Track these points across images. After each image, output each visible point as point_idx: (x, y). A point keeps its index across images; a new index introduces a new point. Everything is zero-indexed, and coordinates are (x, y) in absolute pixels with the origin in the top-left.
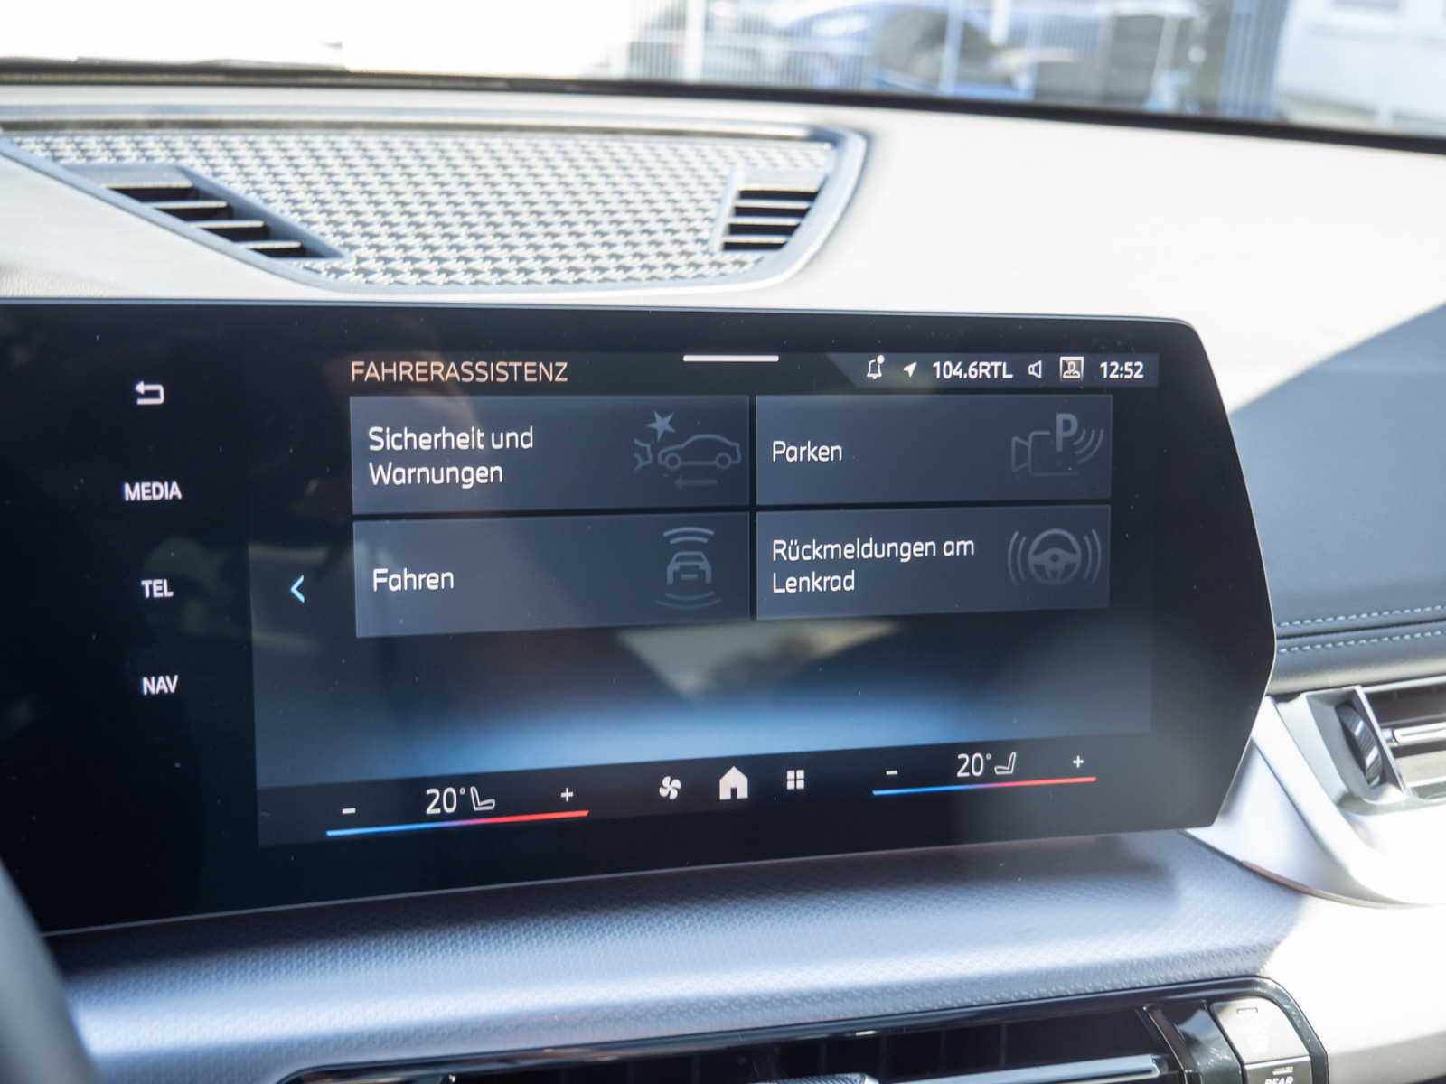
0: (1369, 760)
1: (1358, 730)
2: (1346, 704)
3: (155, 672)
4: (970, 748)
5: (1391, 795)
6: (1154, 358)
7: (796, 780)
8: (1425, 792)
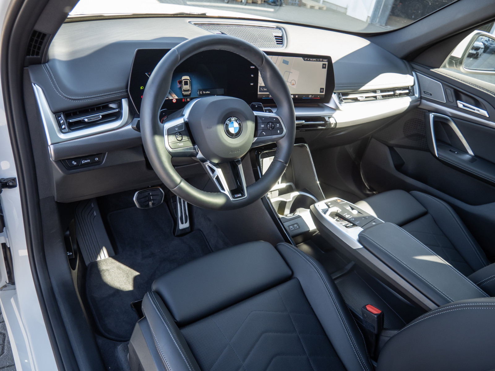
0: (341, 99)
1: (340, 96)
2: (339, 94)
3: (252, 83)
4: (310, 95)
5: (343, 103)
6: (327, 59)
7: (297, 96)
8: (345, 103)
